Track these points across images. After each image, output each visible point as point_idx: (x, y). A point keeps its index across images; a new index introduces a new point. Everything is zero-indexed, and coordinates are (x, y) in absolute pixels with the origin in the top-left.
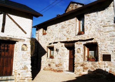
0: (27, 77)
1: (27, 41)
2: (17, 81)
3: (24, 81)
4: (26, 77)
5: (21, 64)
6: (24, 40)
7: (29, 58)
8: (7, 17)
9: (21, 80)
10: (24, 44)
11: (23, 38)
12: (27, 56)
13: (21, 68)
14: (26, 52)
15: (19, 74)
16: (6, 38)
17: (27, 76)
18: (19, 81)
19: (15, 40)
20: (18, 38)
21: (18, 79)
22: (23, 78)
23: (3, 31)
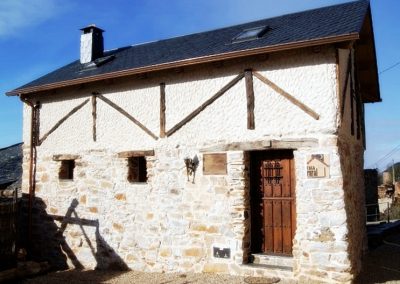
0: (333, 269)
1: (325, 144)
2: (301, 274)
3: (323, 280)
4: (329, 269)
5: (310, 222)
6: (316, 141)
7: (336, 202)
8: (256, 81)
9: (312, 273)
10: (313, 157)
11: (309, 136)
12: (330, 196)
13: (312, 235)
14: (326, 180)
15: (305, 255)
16: (260, 143)
17: (334, 263)
18: (308, 276)
19: (286, 146)
20: (295, 137)
21: (304, 270)
22: (318, 270)
23: (251, 125)
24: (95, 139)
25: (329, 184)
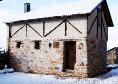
0: (83, 73)
1: (83, 41)
3: (81, 76)
4: (82, 73)
5: (79, 61)
6: (81, 40)
7: (85, 56)
8: (67, 23)
9: (78, 74)
10: (80, 44)
11: (79, 38)
12: (84, 54)
13: (79, 64)
14: (83, 50)
15: (77, 69)
16: (68, 40)
17: (84, 72)
18: (77, 75)
19: (74, 41)
20: (76, 38)
21: (76, 73)
22: (80, 73)
23: (66, 35)
24: (26, 36)
25: (84, 51)
